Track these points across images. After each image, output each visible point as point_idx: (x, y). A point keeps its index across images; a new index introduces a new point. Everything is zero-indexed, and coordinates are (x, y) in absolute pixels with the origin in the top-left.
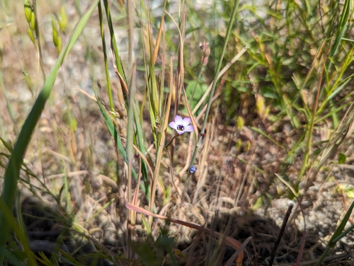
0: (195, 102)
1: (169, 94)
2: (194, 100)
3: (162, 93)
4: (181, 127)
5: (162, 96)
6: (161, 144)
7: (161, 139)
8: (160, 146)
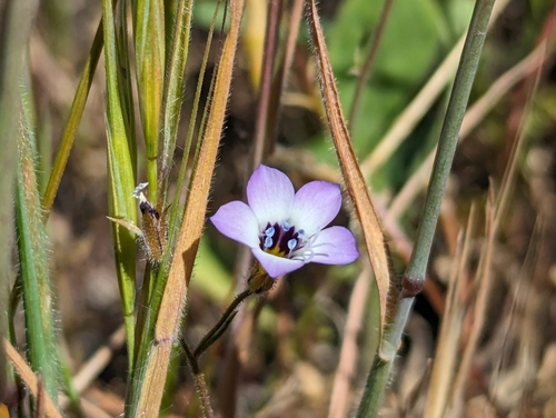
0: (394, 99)
1: (220, 36)
2: (385, 83)
3: (183, 29)
4: (283, 238)
5: (181, 48)
6: (159, 335)
7: (164, 304)
8: (156, 343)
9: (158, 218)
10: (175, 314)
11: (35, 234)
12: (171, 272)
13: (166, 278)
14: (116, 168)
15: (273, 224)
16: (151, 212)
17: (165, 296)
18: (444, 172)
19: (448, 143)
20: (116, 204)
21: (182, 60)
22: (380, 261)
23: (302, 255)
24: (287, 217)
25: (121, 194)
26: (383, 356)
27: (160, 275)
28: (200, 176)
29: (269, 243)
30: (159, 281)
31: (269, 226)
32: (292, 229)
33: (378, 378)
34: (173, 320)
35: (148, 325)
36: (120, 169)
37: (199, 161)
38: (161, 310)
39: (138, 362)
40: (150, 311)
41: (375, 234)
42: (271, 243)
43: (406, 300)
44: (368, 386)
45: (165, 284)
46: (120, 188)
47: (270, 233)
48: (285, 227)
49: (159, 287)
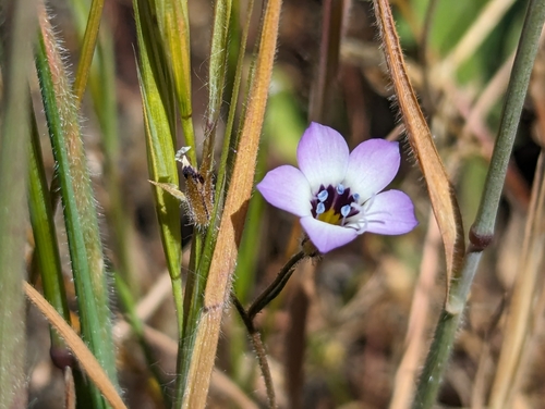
6: (208, 302)
7: (212, 270)
8: (206, 310)
9: (202, 182)
10: (225, 280)
11: (84, 199)
12: (219, 237)
13: (214, 243)
14: (153, 125)
15: (326, 186)
16: (196, 176)
17: (214, 262)
18: (512, 127)
19: (515, 97)
20: (155, 164)
21: (226, 9)
22: (446, 213)
23: (356, 222)
24: (342, 179)
25: (159, 153)
26: (451, 309)
27: (208, 239)
28: (247, 137)
29: (321, 209)
30: (207, 245)
31: (322, 188)
32: (347, 191)
33: (446, 329)
34: (222, 286)
35: (197, 290)
36: (158, 127)
37: (246, 122)
38: (210, 276)
39: (187, 329)
40: (198, 276)
41: (440, 184)
42: (324, 209)
43: (473, 254)
44: (436, 337)
45: (214, 249)
46: (158, 147)
47: (323, 197)
48: (340, 189)
49: (206, 251)
